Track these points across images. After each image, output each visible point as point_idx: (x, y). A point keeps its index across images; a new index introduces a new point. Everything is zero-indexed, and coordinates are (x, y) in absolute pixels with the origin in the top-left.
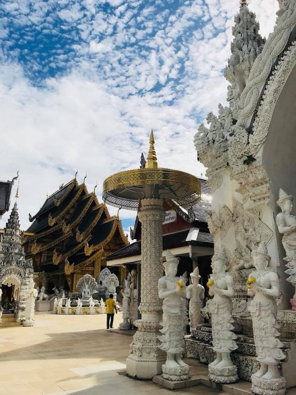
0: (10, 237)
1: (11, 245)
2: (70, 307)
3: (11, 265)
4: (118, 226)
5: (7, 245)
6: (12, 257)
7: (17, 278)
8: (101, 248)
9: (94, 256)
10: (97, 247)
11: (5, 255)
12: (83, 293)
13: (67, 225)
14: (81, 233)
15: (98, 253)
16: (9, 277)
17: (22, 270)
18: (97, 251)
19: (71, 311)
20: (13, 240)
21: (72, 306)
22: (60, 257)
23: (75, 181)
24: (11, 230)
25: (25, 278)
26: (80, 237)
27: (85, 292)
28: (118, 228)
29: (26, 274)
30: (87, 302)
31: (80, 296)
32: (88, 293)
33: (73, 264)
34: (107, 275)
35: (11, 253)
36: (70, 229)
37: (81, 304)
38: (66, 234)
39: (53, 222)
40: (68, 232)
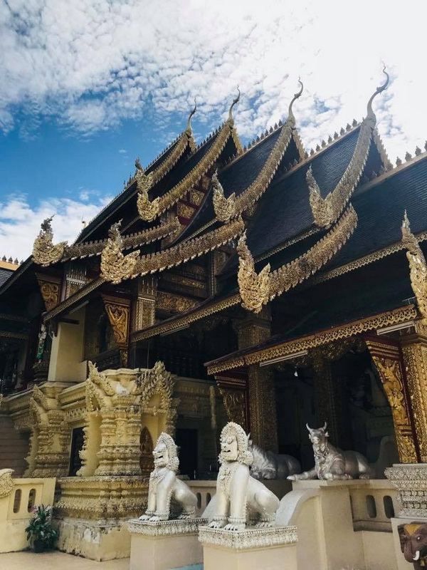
38: (224, 227)
39: (154, 209)
40: (231, 219)
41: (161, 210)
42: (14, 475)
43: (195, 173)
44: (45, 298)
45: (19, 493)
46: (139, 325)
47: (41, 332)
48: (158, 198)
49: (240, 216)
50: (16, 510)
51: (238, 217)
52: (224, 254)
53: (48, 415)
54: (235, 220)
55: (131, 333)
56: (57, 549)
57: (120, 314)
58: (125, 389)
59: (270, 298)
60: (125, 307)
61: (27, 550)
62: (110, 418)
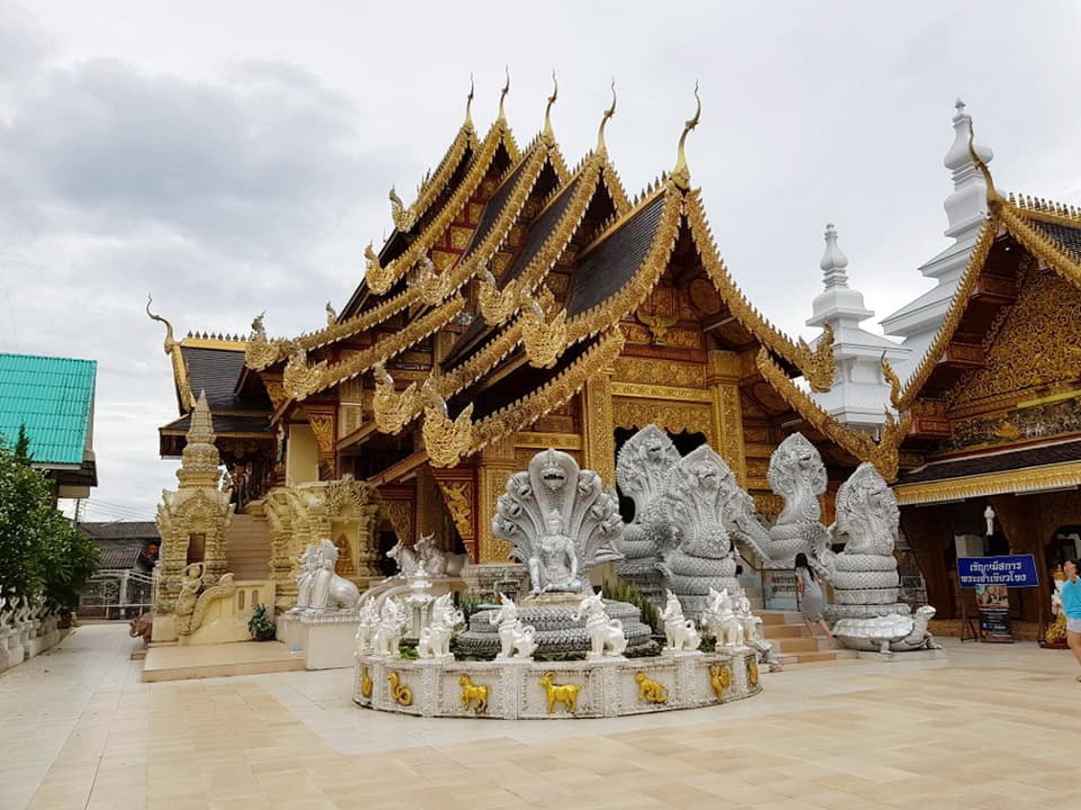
2: (445, 658)
4: (684, 219)
8: (610, 329)
9: (579, 368)
10: (587, 323)
12: (533, 561)
15: (595, 352)
18: (590, 342)
19: (453, 693)
21: (459, 649)
22: (407, 397)
26: (497, 305)
27: (544, 556)
28: (685, 231)
30: (563, 622)
31: (517, 588)
32: (568, 563)
33: (470, 408)
34: (657, 460)
37: (525, 639)
38: (436, 311)
39: (388, 277)
40: (444, 300)
41: (397, 276)
42: (234, 579)
43: (445, 214)
44: (272, 399)
45: (242, 593)
46: (343, 434)
47: (279, 432)
48: (393, 262)
49: (458, 292)
50: (241, 608)
51: (455, 293)
52: (453, 335)
53: (282, 521)
54: (452, 299)
55: (337, 441)
56: (275, 639)
57: (324, 422)
58: (319, 500)
59: (413, 417)
60: (329, 414)
61: (254, 640)
62: (304, 528)
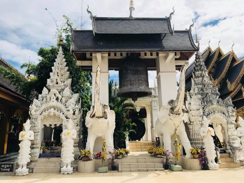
0: (201, 79)
1: (205, 86)
3: (212, 104)
5: (201, 86)
6: (210, 97)
7: (222, 117)
11: (202, 95)
13: (215, 80)
14: (231, 84)
16: (214, 116)
17: (225, 109)
20: (205, 81)
23: (209, 48)
24: (200, 72)
25: (229, 116)
29: (230, 113)
35: (207, 94)
36: (218, 82)
